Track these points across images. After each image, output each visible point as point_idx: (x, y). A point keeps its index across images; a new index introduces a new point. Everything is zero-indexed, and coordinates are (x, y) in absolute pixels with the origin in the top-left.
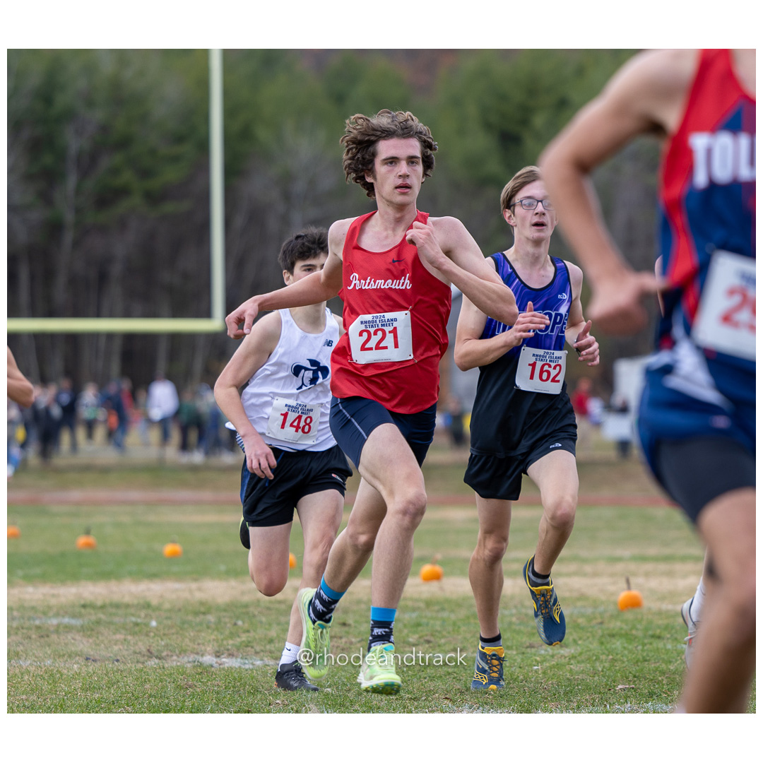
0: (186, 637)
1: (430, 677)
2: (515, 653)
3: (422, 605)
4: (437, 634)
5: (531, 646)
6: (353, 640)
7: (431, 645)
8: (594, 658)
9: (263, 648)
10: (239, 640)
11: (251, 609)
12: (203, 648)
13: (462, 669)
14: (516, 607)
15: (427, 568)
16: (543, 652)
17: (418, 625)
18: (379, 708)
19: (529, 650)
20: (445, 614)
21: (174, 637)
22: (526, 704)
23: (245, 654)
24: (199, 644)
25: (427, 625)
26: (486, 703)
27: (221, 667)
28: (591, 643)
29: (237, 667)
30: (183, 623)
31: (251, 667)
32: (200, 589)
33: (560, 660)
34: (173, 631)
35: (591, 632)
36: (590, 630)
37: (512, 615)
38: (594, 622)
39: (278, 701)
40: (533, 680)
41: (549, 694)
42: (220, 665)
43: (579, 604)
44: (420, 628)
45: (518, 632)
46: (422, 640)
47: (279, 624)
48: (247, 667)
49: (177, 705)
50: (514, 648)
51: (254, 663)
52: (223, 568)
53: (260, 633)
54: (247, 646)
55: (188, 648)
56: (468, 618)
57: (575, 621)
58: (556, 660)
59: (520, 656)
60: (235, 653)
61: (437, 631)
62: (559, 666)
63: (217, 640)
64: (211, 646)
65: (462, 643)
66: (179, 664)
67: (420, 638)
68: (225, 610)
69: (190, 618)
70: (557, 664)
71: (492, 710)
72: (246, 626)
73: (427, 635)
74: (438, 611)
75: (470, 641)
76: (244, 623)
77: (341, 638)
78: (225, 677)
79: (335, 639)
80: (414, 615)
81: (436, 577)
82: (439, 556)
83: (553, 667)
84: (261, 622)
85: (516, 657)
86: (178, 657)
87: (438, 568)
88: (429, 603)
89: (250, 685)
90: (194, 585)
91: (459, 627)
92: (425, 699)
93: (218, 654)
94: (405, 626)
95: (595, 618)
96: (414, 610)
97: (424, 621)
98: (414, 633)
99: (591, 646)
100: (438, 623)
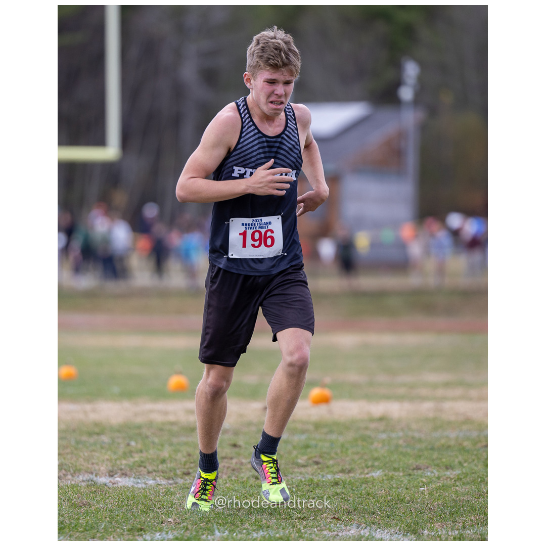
0: (81, 457)
1: (318, 497)
2: (401, 474)
3: (311, 427)
4: (326, 455)
5: (418, 468)
6: (244, 461)
7: (320, 466)
8: (479, 480)
9: (155, 468)
10: (132, 460)
11: (145, 431)
12: (97, 468)
13: (350, 490)
14: (402, 430)
15: (316, 392)
16: (429, 474)
17: (307, 447)
18: (268, 527)
19: (415, 471)
20: (333, 437)
21: (69, 456)
22: (412, 524)
23: (137, 474)
24: (93, 464)
25: (316, 446)
26: (373, 523)
27: (115, 486)
28: (476, 465)
29: (130, 486)
30: (78, 442)
31: (144, 486)
32: (94, 411)
33: (445, 481)
34: (68, 451)
35: (476, 455)
36: (475, 453)
37: (399, 438)
38: (479, 445)
39: (170, 520)
40: (419, 500)
41: (435, 515)
42: (113, 484)
43: (465, 427)
44: (309, 450)
45: (405, 455)
46: (310, 462)
47: (171, 444)
48: (140, 486)
49: (71, 523)
50: (401, 469)
51: (147, 482)
52: (116, 389)
53: (152, 453)
54: (140, 466)
55: (82, 467)
56: (356, 440)
57: (460, 444)
58: (442, 482)
59: (407, 478)
60: (128, 473)
61: (325, 453)
62: (444, 488)
63: (110, 460)
64: (105, 466)
65: (350, 464)
66: (73, 483)
67: (309, 459)
68: (119, 431)
69: (84, 438)
70: (443, 486)
71: (379, 530)
72: (140, 446)
73: (315, 457)
74: (327, 434)
75: (358, 462)
76: (137, 443)
77: (231, 458)
78: (118, 495)
79: (226, 460)
80: (303, 437)
81: (325, 400)
82: (328, 380)
83: (439, 488)
84: (153, 443)
85: (403, 479)
86: (73, 476)
87: (327, 392)
88: (318, 426)
89: (143, 504)
90: (88, 407)
91: (347, 449)
92: (314, 519)
93: (111, 474)
94: (294, 447)
95: (480, 441)
96: (303, 432)
97: (313, 443)
98: (303, 454)
99: (476, 468)
100: (327, 444)
